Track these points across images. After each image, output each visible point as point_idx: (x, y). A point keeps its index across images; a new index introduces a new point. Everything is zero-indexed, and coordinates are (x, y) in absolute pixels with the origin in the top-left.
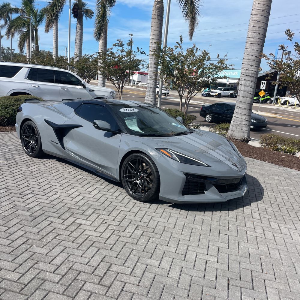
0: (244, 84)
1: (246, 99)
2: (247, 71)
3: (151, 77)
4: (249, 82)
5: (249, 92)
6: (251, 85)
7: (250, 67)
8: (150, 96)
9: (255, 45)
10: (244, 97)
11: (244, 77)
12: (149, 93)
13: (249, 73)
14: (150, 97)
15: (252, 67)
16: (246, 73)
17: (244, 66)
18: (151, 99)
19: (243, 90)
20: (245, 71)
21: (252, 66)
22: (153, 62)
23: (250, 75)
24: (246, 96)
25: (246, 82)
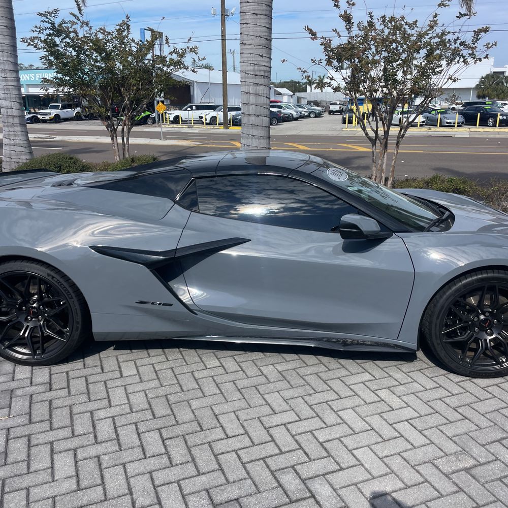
0: (254, 92)
1: (262, 119)
2: (256, 68)
3: (8, 92)
4: (262, 88)
5: (265, 106)
6: (265, 92)
7: (260, 59)
8: (15, 135)
9: (262, 17)
10: (258, 116)
11: (252, 78)
12: (12, 129)
13: (260, 71)
14: (17, 138)
15: (263, 59)
16: (254, 70)
17: (247, 57)
18: (21, 142)
19: (254, 102)
20: (252, 68)
21: (262, 56)
22: (5, 59)
23: (262, 74)
24: (262, 114)
25: (258, 88)
